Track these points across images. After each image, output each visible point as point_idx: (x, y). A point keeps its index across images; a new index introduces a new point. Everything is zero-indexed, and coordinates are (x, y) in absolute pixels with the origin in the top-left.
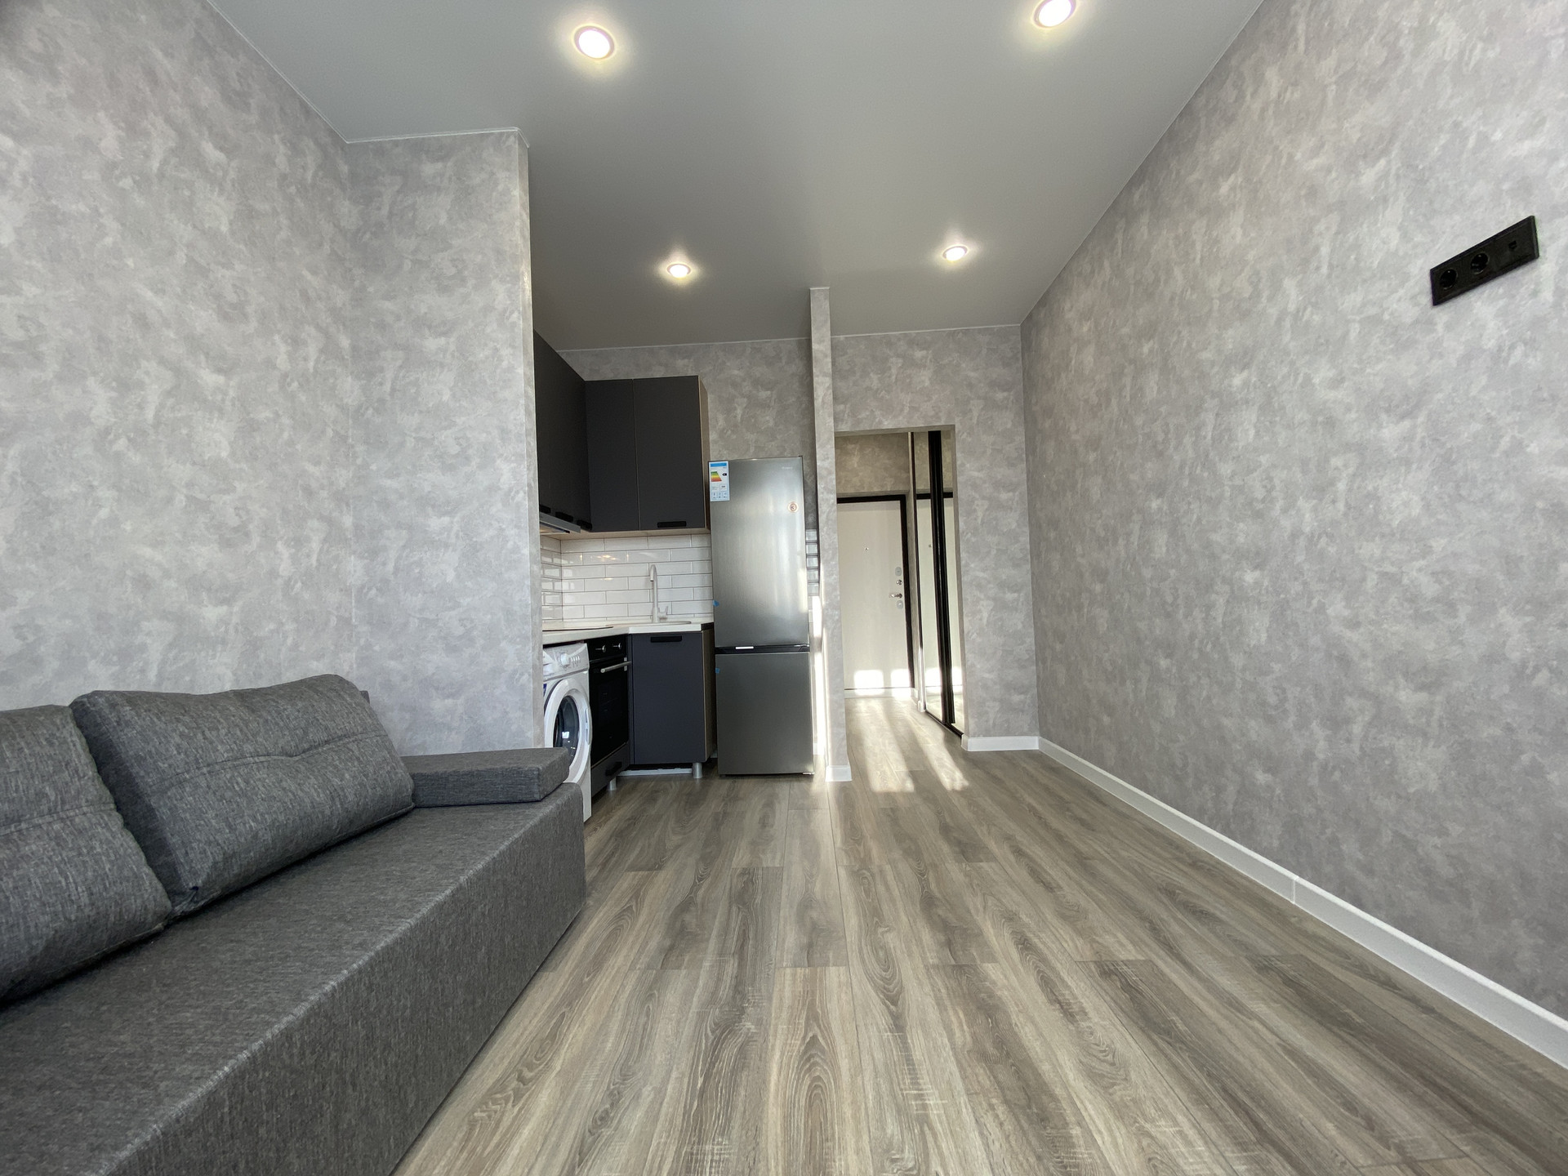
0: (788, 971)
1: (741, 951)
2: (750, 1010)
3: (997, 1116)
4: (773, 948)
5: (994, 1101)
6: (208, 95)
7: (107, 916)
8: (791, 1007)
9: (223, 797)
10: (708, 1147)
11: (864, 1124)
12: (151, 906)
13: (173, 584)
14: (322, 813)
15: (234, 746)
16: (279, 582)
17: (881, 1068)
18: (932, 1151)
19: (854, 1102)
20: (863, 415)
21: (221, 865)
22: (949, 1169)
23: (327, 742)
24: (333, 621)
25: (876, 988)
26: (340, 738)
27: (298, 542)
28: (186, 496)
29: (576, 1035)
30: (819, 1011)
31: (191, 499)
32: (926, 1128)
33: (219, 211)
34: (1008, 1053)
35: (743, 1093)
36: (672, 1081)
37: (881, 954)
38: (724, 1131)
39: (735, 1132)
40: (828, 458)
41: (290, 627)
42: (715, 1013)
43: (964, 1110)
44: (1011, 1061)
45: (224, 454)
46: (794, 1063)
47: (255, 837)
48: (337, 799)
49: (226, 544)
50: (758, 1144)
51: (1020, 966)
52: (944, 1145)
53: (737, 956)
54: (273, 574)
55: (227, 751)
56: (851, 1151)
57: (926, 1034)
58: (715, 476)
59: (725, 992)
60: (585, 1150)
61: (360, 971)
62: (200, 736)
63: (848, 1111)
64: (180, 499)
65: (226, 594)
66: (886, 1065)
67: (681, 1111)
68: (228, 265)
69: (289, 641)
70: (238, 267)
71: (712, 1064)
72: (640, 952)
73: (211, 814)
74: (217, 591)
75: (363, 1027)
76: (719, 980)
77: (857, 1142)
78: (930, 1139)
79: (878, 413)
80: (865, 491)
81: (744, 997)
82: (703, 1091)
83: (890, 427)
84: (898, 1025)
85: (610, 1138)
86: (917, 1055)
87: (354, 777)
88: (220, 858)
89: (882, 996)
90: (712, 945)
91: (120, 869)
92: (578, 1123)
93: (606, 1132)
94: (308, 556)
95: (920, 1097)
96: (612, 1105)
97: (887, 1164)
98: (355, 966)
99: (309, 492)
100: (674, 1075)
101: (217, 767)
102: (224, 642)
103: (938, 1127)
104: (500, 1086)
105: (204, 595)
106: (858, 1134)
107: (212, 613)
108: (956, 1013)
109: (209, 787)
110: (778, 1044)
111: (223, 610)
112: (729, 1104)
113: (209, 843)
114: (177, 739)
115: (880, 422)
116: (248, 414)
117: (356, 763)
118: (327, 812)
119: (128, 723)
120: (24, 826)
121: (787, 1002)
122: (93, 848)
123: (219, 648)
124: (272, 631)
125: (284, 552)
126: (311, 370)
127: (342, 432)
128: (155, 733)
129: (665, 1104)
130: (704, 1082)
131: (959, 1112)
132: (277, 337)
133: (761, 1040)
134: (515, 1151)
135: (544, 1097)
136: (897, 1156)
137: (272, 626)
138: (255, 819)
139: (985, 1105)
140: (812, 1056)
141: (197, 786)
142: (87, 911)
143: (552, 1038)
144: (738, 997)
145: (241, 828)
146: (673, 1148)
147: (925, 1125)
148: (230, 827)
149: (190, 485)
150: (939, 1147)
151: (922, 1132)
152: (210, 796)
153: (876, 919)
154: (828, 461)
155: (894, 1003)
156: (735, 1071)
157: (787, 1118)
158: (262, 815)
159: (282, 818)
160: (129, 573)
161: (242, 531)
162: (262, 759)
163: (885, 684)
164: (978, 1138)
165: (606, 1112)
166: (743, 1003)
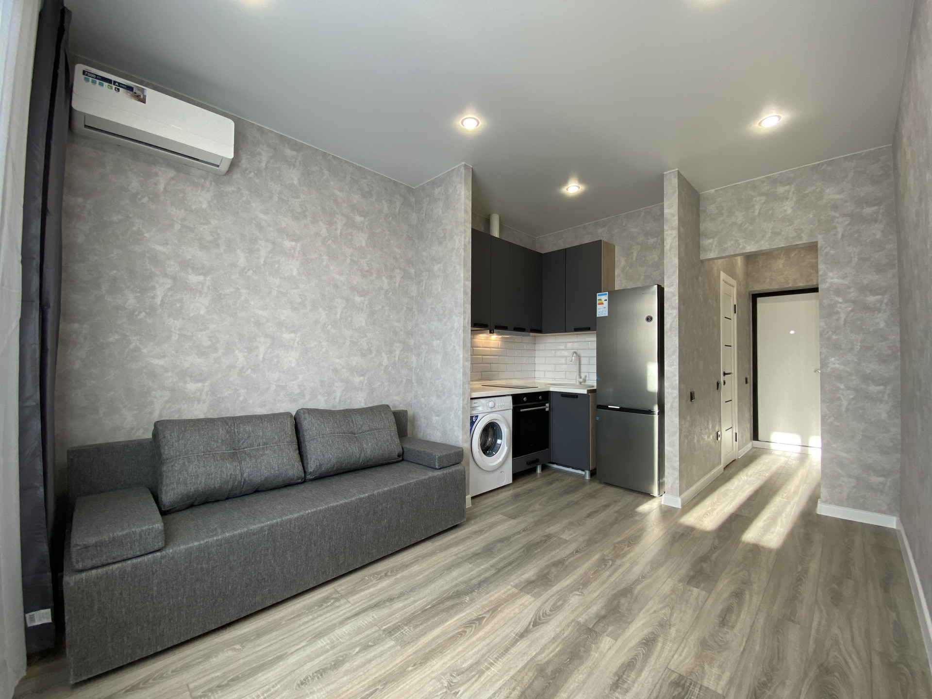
0: (509, 587)
1: (499, 570)
2: (474, 594)
3: (510, 694)
4: (516, 575)
5: (519, 688)
6: (356, 198)
7: (282, 474)
8: (491, 601)
9: (323, 446)
10: (406, 628)
11: (458, 657)
12: (296, 474)
13: (345, 370)
14: (356, 456)
15: (332, 429)
16: (383, 368)
17: (492, 645)
18: (469, 683)
19: (466, 648)
20: (729, 244)
21: (318, 467)
22: (465, 694)
23: (368, 431)
24: (404, 381)
25: (536, 614)
26: (373, 430)
27: (391, 352)
28: (350, 341)
29: (415, 568)
30: (499, 609)
31: (352, 342)
32: (477, 675)
33: (361, 239)
34: (554, 678)
35: (436, 619)
36: (421, 601)
37: (560, 602)
38: (415, 627)
39: (418, 629)
40: (673, 285)
41: (386, 384)
42: (462, 587)
43: (501, 681)
44: (551, 681)
45: (363, 325)
46: (465, 621)
47: (330, 460)
48: (363, 452)
49: (363, 355)
50: (420, 637)
51: (626, 650)
52: (475, 685)
53: (497, 570)
54: (380, 364)
55: (329, 431)
56: (442, 662)
57: (530, 645)
58: (600, 302)
59: (475, 582)
60: (378, 605)
61: (320, 510)
62: (323, 425)
63: (460, 649)
64: (348, 343)
65: (362, 373)
66: (496, 645)
67: (412, 612)
68: (365, 257)
69: (386, 389)
70: (369, 256)
71: (439, 604)
72: (465, 550)
73: (319, 450)
74: (359, 372)
75: (320, 528)
76: (479, 576)
77: (449, 660)
78: (474, 679)
79: (741, 241)
80: (790, 286)
81: (479, 588)
82: (425, 610)
83: (753, 250)
84: (522, 635)
85: (387, 606)
86: (514, 650)
87: (372, 445)
88: (318, 464)
89: (533, 619)
90: (493, 561)
91: (289, 462)
92: (386, 596)
93: (388, 604)
94: (395, 357)
95: (491, 664)
96: (398, 597)
97: (448, 674)
98: (319, 508)
99: (395, 333)
100: (425, 599)
101: (325, 436)
102: (361, 389)
103: (482, 679)
104: (378, 573)
105: (355, 374)
106: (453, 658)
107: (357, 379)
108: (558, 646)
109: (320, 442)
110: (468, 611)
111: (361, 378)
112: (428, 620)
113: (316, 459)
114: (316, 425)
115: (744, 248)
116: (372, 309)
117: (375, 440)
118: (358, 456)
119: (306, 419)
120: (268, 446)
121: (492, 598)
122: (283, 455)
123: (360, 391)
124: (379, 385)
125: (384, 356)
126: (397, 286)
127: (410, 307)
128: (312, 423)
129: (411, 607)
130: (429, 608)
131: (498, 680)
132: (384, 278)
133: (464, 606)
134: (362, 594)
135: (386, 583)
136: (454, 675)
137: (380, 383)
138: (331, 454)
139: (512, 686)
140: (474, 623)
141: (317, 441)
142: (277, 472)
143: (407, 566)
144: (478, 586)
145: (326, 456)
146: (397, 621)
147: (479, 674)
148: (323, 455)
149: (351, 337)
150: (472, 684)
151: (474, 676)
152: (320, 445)
153: (581, 587)
154: (672, 287)
155: (534, 626)
156: (443, 611)
157: (439, 636)
158: (334, 453)
159: (340, 455)
160: (331, 368)
161: (369, 351)
162: (341, 434)
163: (802, 441)
164: (491, 694)
165: (394, 598)
166: (476, 589)
